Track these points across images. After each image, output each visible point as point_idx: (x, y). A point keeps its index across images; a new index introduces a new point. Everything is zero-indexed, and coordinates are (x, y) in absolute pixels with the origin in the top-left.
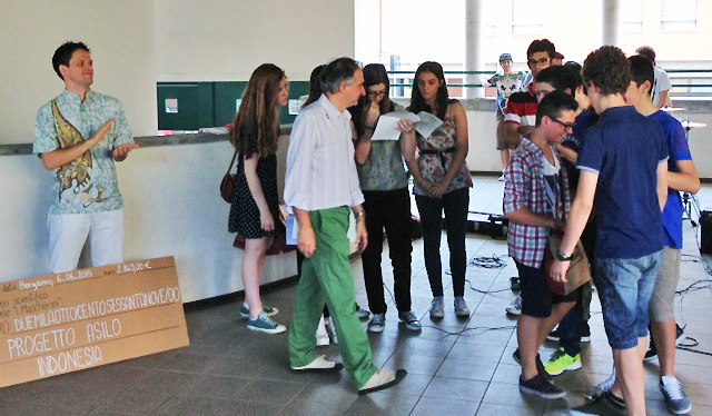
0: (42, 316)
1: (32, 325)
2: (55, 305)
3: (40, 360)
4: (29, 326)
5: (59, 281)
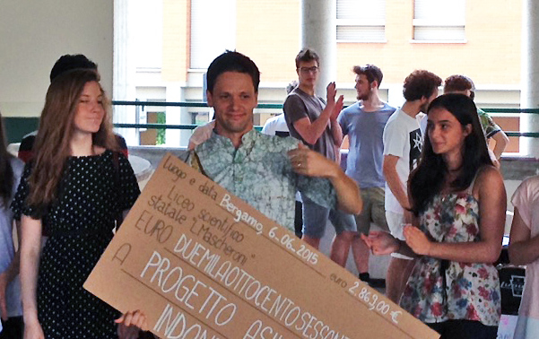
0: (216, 258)
1: (197, 259)
2: (241, 259)
3: (168, 310)
4: (190, 257)
5: (271, 234)
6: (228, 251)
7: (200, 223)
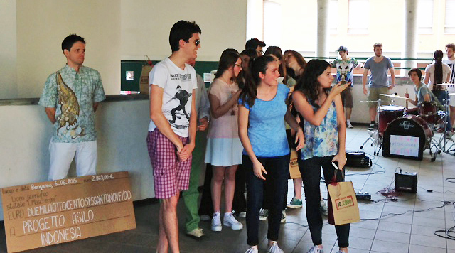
1: (38, 212)
3: (42, 235)
4: (36, 213)
6: (47, 201)
7: (30, 201)
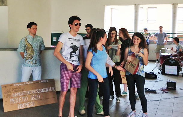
0: (19, 93)
2: (23, 90)
3: (18, 105)
4: (16, 96)
5: (24, 84)
6: (20, 91)
7: (13, 90)
